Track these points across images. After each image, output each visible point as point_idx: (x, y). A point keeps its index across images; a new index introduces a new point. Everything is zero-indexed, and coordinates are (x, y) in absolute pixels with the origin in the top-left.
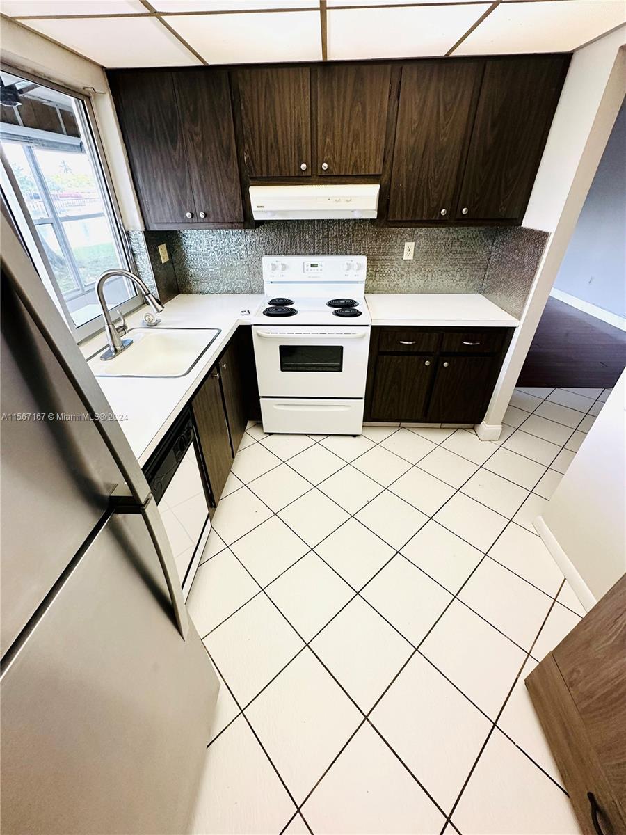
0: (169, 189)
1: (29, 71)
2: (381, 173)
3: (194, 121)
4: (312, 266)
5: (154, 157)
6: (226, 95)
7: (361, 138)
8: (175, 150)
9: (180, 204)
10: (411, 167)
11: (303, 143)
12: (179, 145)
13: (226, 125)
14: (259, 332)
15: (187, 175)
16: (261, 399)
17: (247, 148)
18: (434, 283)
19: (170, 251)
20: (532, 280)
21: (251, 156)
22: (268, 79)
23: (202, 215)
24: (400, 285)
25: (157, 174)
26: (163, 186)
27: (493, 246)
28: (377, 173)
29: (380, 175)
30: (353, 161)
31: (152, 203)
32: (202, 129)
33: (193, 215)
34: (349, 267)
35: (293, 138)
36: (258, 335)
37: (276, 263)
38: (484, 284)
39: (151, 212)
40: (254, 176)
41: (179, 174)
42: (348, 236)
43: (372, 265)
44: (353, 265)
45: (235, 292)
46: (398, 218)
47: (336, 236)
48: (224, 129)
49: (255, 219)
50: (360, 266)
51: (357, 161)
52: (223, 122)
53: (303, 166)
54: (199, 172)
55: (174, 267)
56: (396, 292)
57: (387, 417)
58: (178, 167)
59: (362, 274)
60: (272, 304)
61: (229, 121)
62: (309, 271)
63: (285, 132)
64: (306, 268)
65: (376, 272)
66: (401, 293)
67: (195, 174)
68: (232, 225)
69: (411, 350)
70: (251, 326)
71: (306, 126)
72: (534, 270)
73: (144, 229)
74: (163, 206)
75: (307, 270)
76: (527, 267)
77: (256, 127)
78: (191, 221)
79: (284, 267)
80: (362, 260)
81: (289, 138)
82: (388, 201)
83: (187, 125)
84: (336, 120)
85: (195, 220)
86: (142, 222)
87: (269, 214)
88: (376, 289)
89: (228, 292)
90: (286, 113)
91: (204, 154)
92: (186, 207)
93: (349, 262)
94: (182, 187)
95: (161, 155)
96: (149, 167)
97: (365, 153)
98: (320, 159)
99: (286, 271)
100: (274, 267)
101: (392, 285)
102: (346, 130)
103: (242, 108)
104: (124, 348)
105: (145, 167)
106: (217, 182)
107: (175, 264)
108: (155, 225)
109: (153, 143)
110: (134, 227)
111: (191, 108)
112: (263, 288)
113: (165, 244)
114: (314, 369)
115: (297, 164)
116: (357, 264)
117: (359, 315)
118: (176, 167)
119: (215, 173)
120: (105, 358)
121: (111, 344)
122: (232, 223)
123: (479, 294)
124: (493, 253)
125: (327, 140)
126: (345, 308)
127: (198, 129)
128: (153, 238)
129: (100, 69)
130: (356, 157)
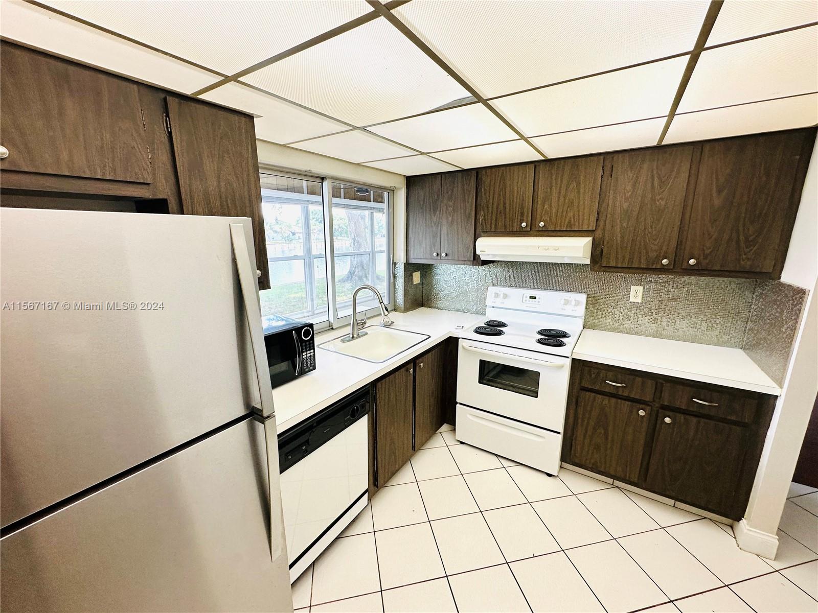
0: (426, 238)
1: (361, 183)
2: (594, 229)
3: (450, 199)
4: (531, 297)
5: (421, 219)
6: (473, 184)
7: (575, 204)
8: (435, 216)
9: (431, 248)
10: (625, 225)
11: (526, 210)
12: (438, 213)
13: (470, 200)
14: (465, 345)
15: (439, 231)
16: (458, 405)
17: (482, 213)
18: (670, 328)
19: (423, 277)
20: (792, 341)
21: (485, 220)
22: (503, 173)
23: (444, 255)
24: (626, 326)
25: (421, 230)
26: (422, 237)
27: (753, 298)
28: (591, 228)
29: (594, 230)
30: (567, 221)
31: (414, 246)
32: (454, 203)
33: (438, 255)
34: (567, 302)
35: (518, 207)
36: (463, 348)
37: (499, 292)
38: (745, 339)
39: (412, 252)
40: (485, 230)
41: (434, 230)
42: (569, 276)
43: (593, 303)
44: (571, 301)
45: (463, 311)
46: (613, 264)
47: (557, 276)
48: (468, 202)
49: (482, 259)
50: (578, 303)
51: (571, 221)
52: (468, 198)
53: (524, 224)
54: (447, 228)
55: (423, 287)
56: (621, 332)
57: (590, 466)
58: (435, 226)
59: (581, 310)
60: (488, 325)
61: (473, 198)
62: (527, 302)
63: (512, 204)
64: (525, 299)
65: (598, 309)
66: (627, 333)
67: (445, 229)
68: (464, 262)
69: (620, 393)
70: (459, 338)
71: (528, 198)
72: (794, 329)
73: (405, 262)
74: (420, 248)
75: (526, 301)
76: (785, 326)
77: (491, 201)
78: (436, 258)
79: (505, 296)
80: (583, 298)
81: (514, 207)
82: (602, 250)
83: (445, 202)
84: (554, 194)
85: (439, 257)
86: (406, 257)
87: (490, 256)
88: (598, 326)
89: (458, 310)
90: (513, 192)
91: (452, 218)
92: (434, 249)
93: (566, 298)
94: (434, 237)
95: (426, 219)
96: (417, 226)
97: (579, 215)
98: (538, 219)
99: (506, 299)
100: (497, 295)
101: (616, 324)
102: (562, 199)
103: (483, 190)
104: (359, 336)
105: (414, 225)
106: (458, 234)
107: (424, 286)
108: (413, 260)
109: (423, 212)
110: (399, 260)
111: (450, 192)
112: (485, 312)
113: (419, 272)
114: (511, 388)
115: (519, 223)
116: (575, 300)
117: (562, 346)
118: (433, 224)
119: (458, 229)
120: (343, 341)
121: (351, 333)
122: (465, 261)
123: (740, 350)
124: (753, 306)
125: (546, 207)
126: (553, 338)
127: (451, 204)
128: (410, 268)
129: (403, 177)
130: (570, 218)
